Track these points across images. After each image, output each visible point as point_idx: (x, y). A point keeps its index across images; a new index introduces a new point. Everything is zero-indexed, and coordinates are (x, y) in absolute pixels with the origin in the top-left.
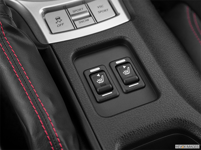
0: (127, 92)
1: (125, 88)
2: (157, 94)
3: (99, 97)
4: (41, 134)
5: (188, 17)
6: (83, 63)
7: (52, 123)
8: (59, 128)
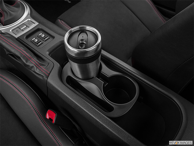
0: (45, 41)
1: (44, 40)
2: (53, 37)
3: (37, 45)
4: (23, 56)
5: (60, 22)
6: (29, 39)
7: (25, 52)
8: (27, 53)
